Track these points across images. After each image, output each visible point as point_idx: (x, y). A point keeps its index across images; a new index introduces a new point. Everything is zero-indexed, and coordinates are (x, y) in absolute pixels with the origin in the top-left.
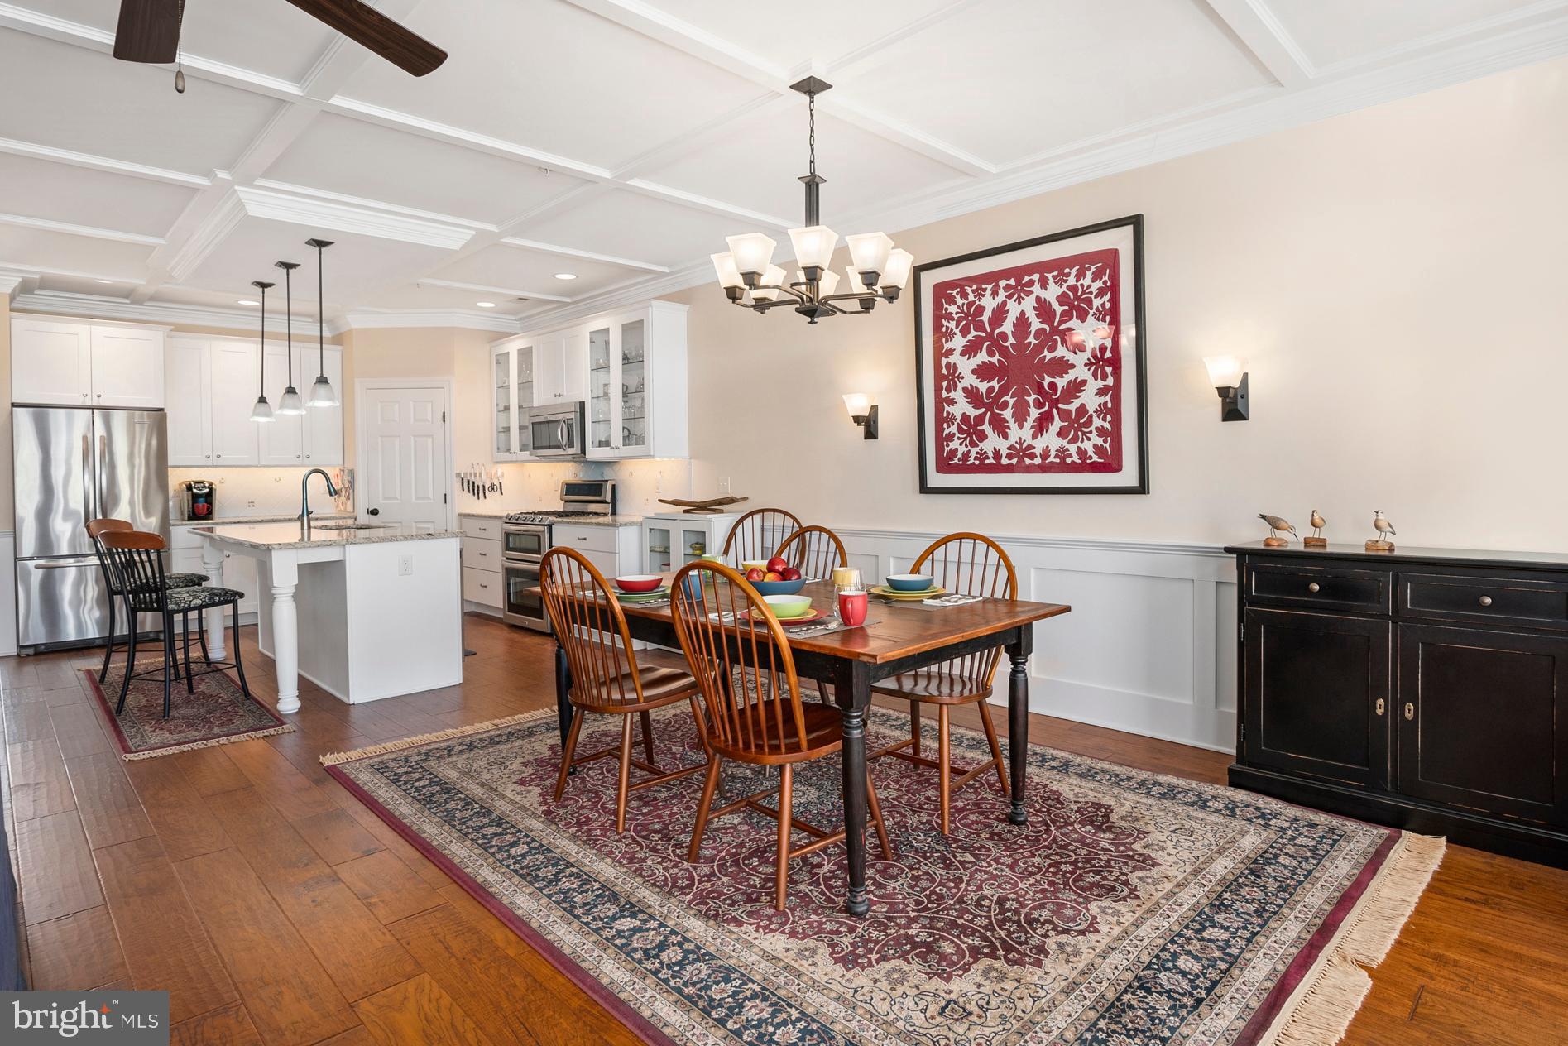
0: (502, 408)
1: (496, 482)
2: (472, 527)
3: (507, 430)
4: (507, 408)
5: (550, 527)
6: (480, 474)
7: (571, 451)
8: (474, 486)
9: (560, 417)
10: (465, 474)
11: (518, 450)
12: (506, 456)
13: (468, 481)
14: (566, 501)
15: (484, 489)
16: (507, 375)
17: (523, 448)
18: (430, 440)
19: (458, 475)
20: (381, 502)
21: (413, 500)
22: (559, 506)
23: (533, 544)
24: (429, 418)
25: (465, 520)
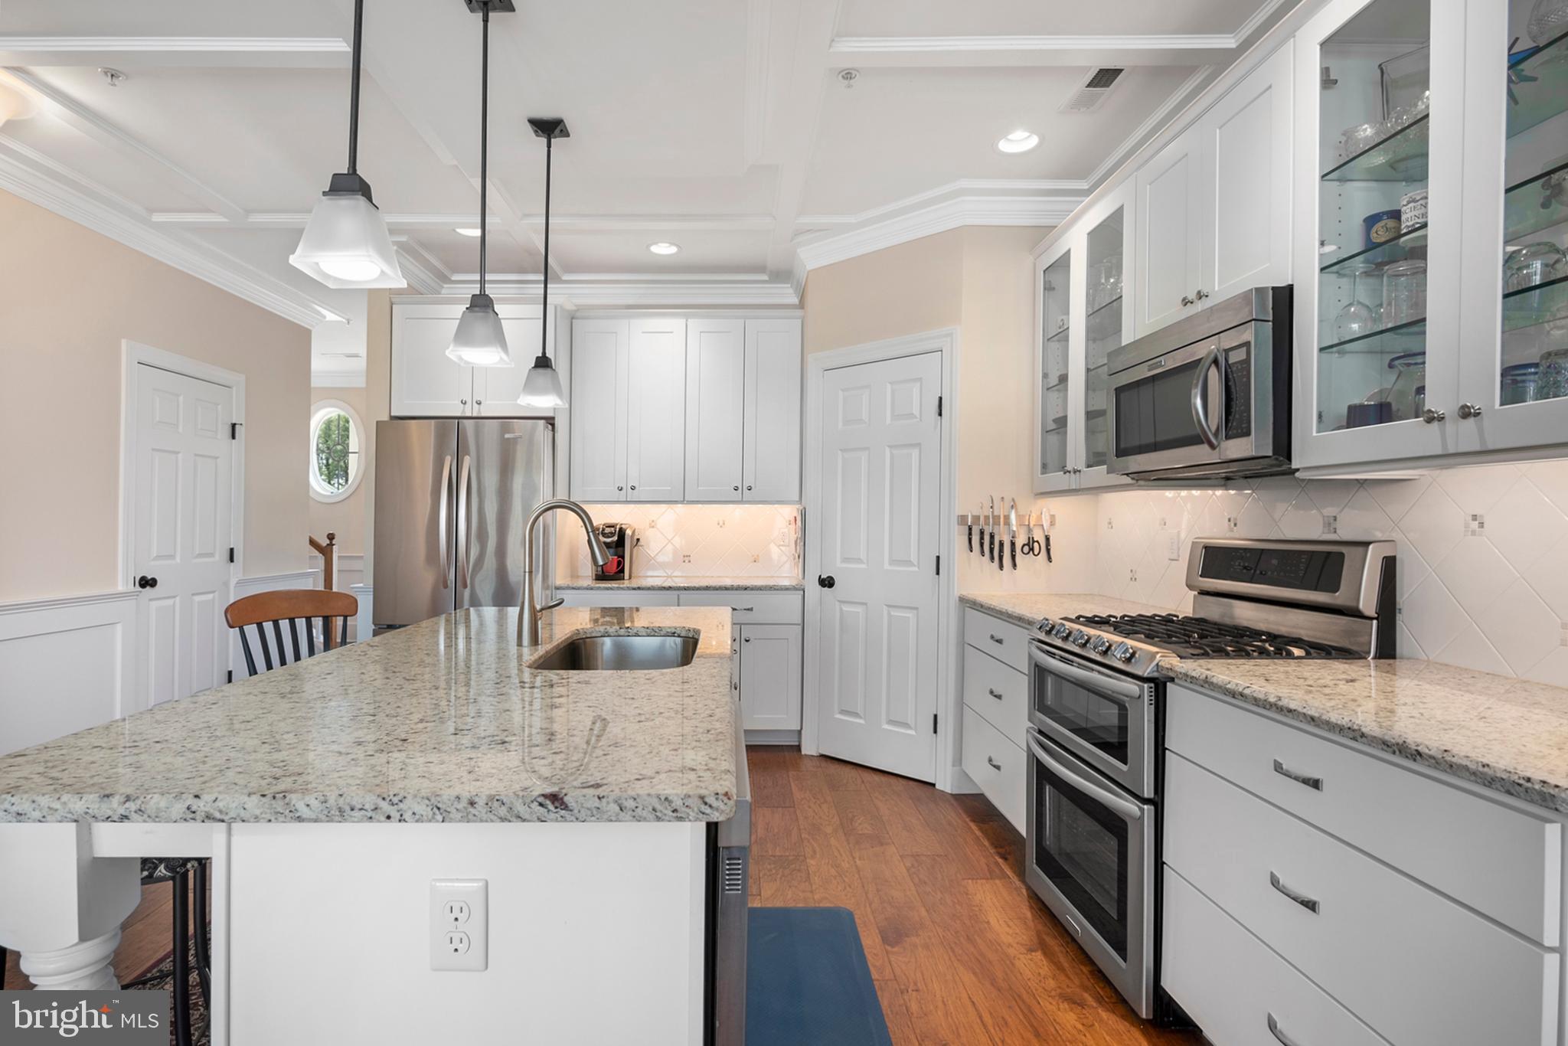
0: (1053, 380)
1: (1038, 536)
2: (982, 627)
3: (1062, 422)
4: (1063, 379)
5: (1159, 685)
6: (1007, 518)
7: (1236, 448)
8: (992, 543)
9: (1202, 351)
10: (976, 518)
11: (1081, 466)
12: (1058, 479)
13: (982, 533)
14: (1204, 593)
15: (1013, 550)
16: (1066, 311)
17: (1095, 459)
18: (915, 453)
19: (962, 519)
20: (839, 564)
21: (887, 566)
22: (1183, 604)
23: (1109, 715)
24: (916, 412)
25: (971, 613)
